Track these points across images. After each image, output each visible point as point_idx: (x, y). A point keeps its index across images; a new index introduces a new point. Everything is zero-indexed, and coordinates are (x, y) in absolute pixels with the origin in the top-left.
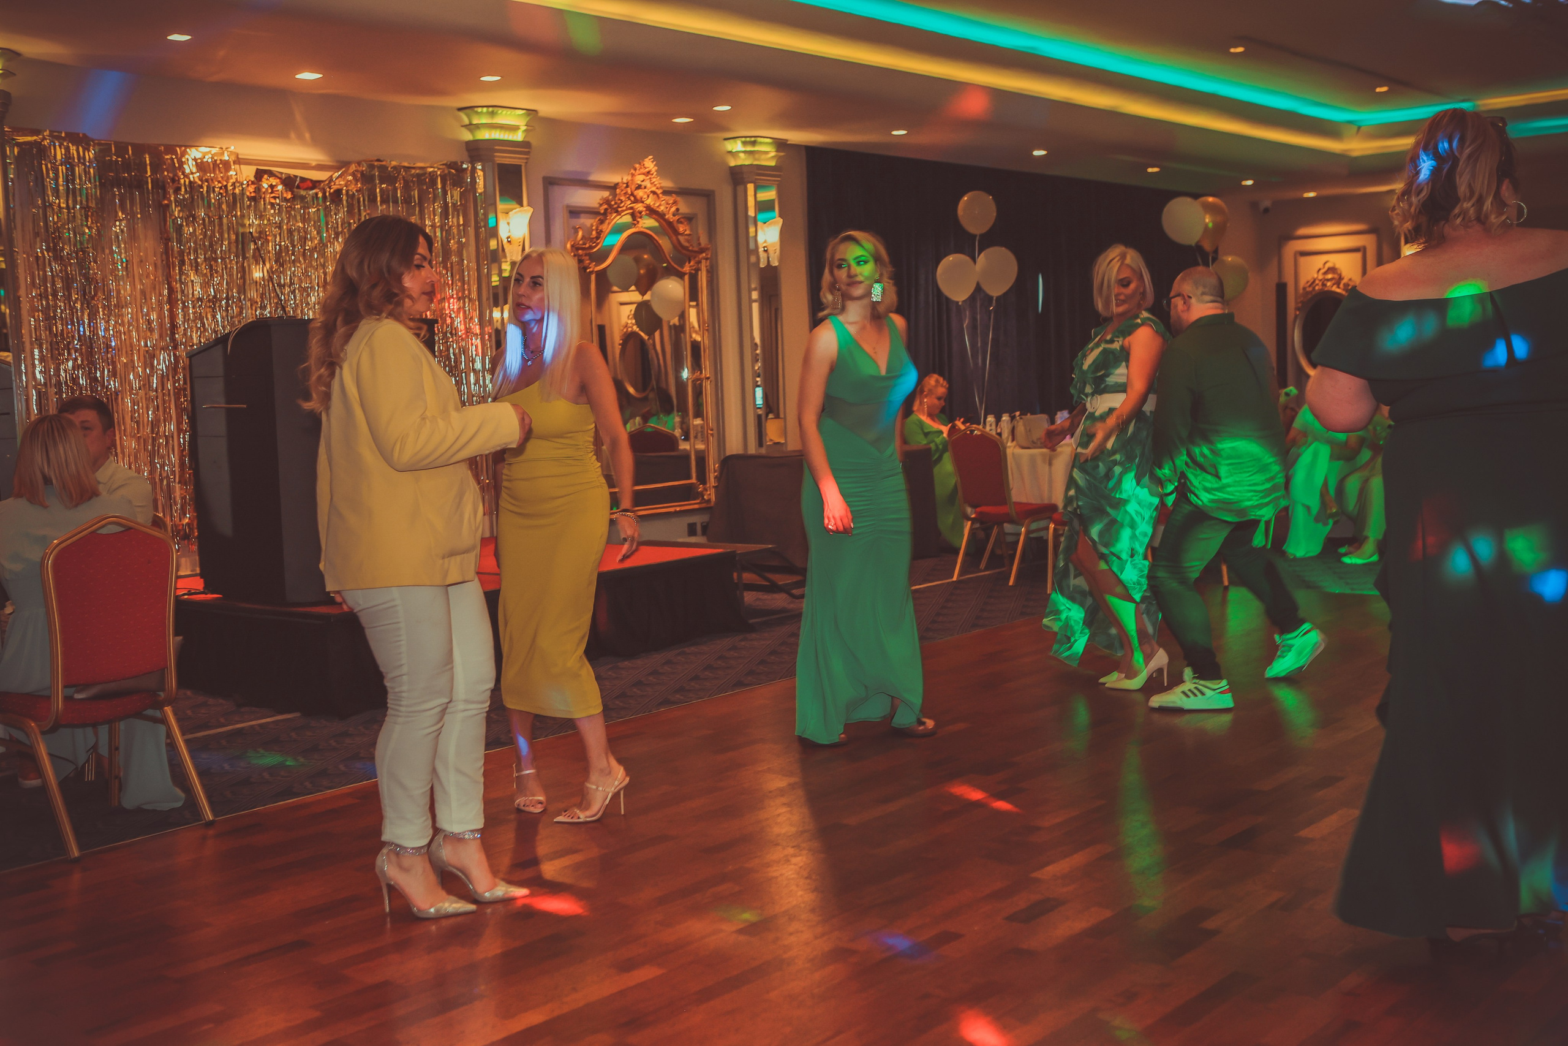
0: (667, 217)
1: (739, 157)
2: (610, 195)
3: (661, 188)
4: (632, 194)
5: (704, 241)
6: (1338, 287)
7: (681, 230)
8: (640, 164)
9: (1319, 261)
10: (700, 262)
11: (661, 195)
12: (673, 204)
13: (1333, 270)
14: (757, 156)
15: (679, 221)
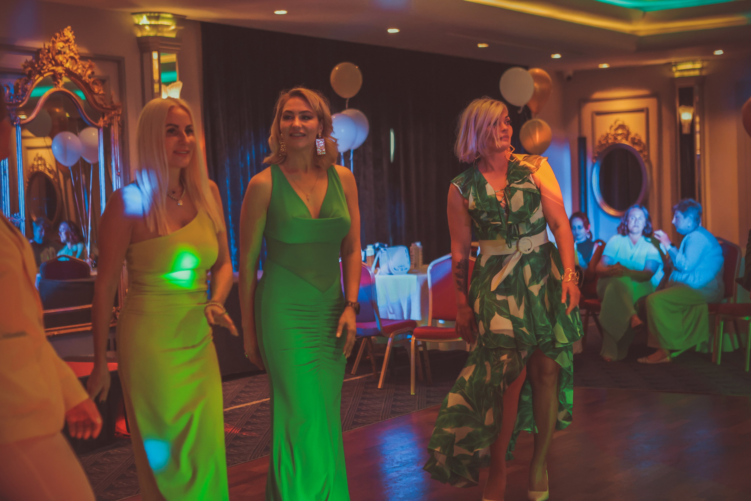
0: (84, 78)
1: (145, 29)
2: (33, 59)
3: (79, 54)
4: (53, 59)
5: (116, 100)
6: (627, 140)
7: (96, 90)
8: (60, 33)
9: (611, 120)
10: (111, 118)
11: (78, 60)
12: (88, 68)
13: (622, 126)
14: (160, 29)
15: (94, 83)
